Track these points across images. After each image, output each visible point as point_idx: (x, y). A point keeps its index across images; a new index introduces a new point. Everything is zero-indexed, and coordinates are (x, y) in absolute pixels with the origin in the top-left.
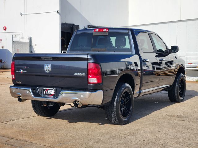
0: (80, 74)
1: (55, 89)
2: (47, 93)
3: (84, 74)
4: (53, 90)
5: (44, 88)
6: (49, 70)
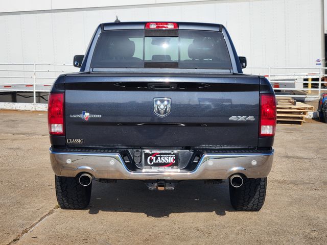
0: (241, 118)
1: (176, 152)
2: (154, 161)
3: (251, 118)
4: (170, 154)
5: (147, 151)
6: (165, 112)
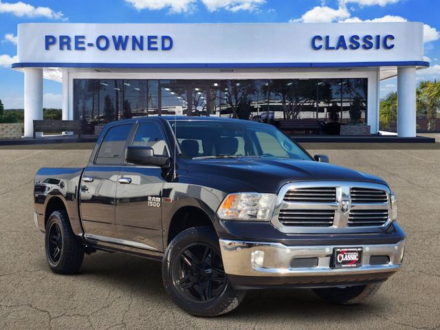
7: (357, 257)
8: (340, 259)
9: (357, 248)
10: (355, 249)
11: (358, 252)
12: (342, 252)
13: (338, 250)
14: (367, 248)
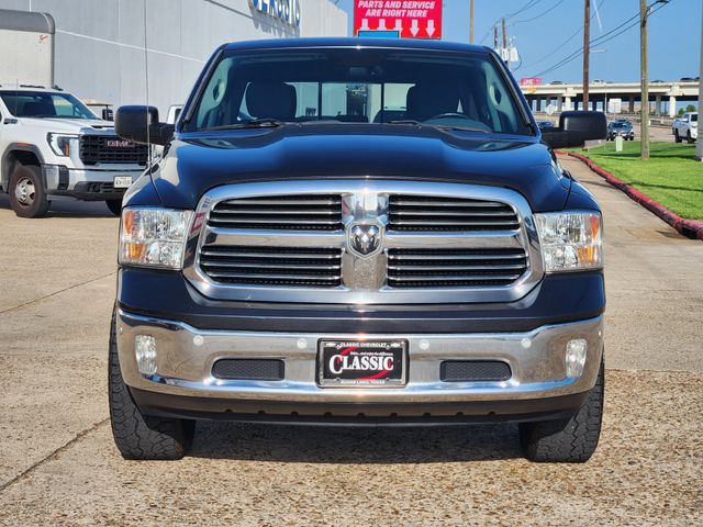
7: (390, 363)
8: (338, 364)
9: (389, 342)
10: (382, 345)
11: (392, 350)
12: (344, 351)
13: (331, 345)
14: (422, 343)
